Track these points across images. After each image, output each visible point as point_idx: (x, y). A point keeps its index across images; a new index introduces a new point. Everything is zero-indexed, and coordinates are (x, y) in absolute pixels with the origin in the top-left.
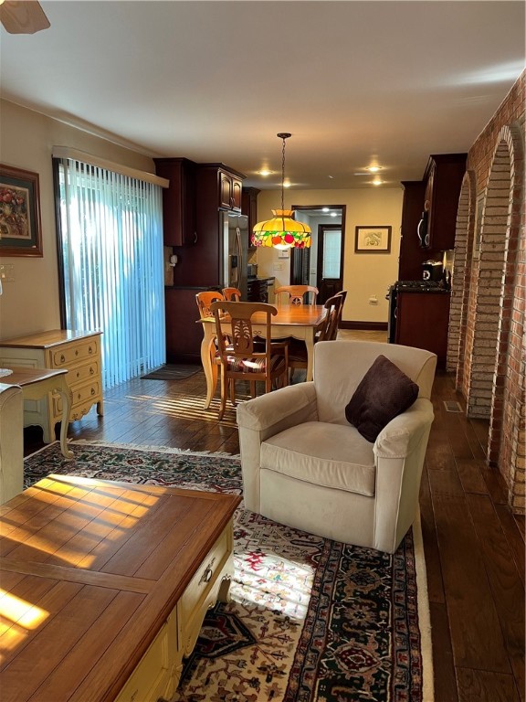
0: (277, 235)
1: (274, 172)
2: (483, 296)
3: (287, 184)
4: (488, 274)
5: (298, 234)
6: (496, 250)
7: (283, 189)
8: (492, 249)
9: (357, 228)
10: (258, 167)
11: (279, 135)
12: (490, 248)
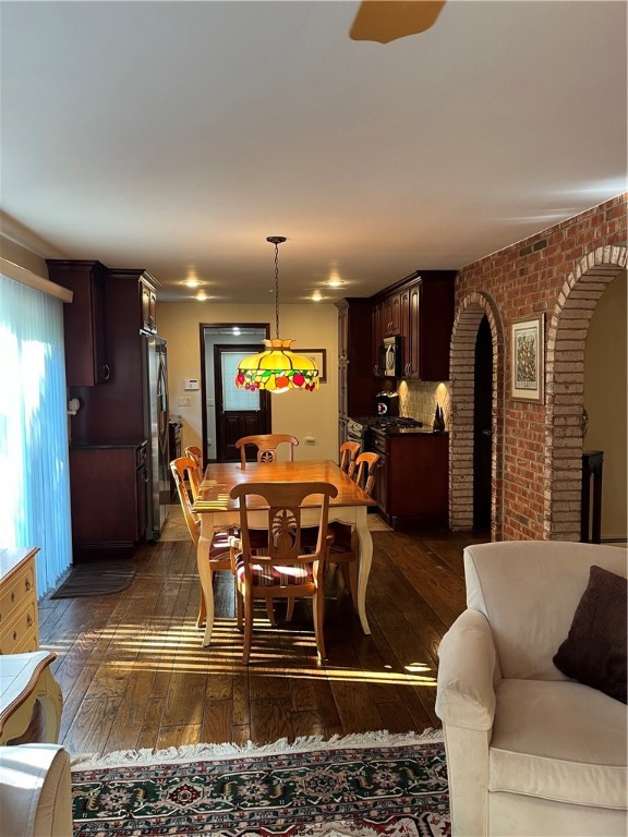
0: (282, 375)
2: (559, 448)
3: (202, 296)
4: (561, 421)
5: (309, 373)
6: (569, 392)
8: (565, 391)
11: (269, 239)
12: (562, 389)
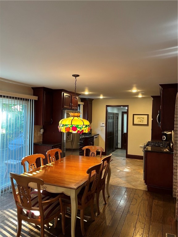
0: (68, 126)
1: (90, 93)
3: (101, 97)
5: (80, 126)
7: (99, 99)
9: (134, 115)
10: (84, 90)
11: (73, 76)
